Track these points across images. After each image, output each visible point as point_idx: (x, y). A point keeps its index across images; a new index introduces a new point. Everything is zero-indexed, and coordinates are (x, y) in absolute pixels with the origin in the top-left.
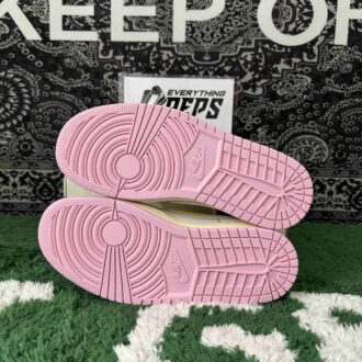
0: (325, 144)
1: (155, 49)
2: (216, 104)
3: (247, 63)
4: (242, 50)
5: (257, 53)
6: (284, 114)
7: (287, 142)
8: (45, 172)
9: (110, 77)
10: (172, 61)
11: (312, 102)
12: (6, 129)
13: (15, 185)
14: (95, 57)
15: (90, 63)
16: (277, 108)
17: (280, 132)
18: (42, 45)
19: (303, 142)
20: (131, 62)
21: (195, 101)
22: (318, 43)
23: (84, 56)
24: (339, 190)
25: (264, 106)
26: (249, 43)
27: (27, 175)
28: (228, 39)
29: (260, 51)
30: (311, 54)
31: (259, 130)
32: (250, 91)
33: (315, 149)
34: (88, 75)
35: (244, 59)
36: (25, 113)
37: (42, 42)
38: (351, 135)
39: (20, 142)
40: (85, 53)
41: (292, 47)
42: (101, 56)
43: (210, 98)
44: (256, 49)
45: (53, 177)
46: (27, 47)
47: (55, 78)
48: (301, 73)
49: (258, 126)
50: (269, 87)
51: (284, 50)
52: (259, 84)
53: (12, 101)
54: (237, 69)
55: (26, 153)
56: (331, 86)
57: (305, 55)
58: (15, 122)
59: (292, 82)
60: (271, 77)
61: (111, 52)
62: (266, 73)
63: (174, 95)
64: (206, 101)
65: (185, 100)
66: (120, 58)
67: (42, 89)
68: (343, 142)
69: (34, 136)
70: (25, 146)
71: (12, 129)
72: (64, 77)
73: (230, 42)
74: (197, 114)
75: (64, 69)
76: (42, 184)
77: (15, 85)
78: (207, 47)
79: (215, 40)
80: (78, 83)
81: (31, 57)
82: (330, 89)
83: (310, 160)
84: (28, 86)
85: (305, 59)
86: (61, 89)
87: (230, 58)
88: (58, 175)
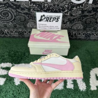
0: (82, 26)
1: (43, 3)
2: (58, 19)
3: (66, 7)
4: (65, 4)
5: (69, 5)
6: (74, 20)
7: (73, 25)
8: (20, 30)
9: (32, 10)
10: (47, 6)
11: (80, 17)
12: (10, 22)
13: (14, 33)
14: (28, 5)
15: (27, 7)
16: (72, 18)
17: (72, 23)
18: (14, 2)
19: (77, 25)
20: (37, 7)
21: (53, 18)
22: (84, 3)
23: (25, 5)
24: (83, 34)
25: (69, 17)
26: (67, 3)
27: (17, 31)
28: (62, 1)
29: (70, 5)
30: (82, 6)
31: (68, 22)
32: (66, 14)
33: (79, 27)
34: (27, 10)
35: (65, 6)
36: (13, 18)
37: (14, 1)
38: (88, 24)
39: (14, 24)
40: (26, 4)
41: (78, 4)
42: (30, 5)
43: (57, 18)
44: (68, 4)
45: (22, 31)
46: (11, 3)
47: (19, 10)
48: (79, 10)
49: (67, 22)
50: (71, 13)
51: (76, 5)
52: (69, 12)
53: (10, 16)
54: (63, 9)
55: (15, 27)
56: (86, 13)
57: (81, 6)
58: (12, 20)
59: (77, 12)
60: (72, 11)
61: (32, 4)
62: (71, 10)
63: (48, 17)
64: (55, 18)
65: (51, 18)
66: (35, 5)
67: (16, 13)
68: (86, 25)
69: (17, 23)
70: (15, 25)
71: (11, 22)
72: (21, 10)
73: (62, 2)
74: (54, 21)
75: (21, 8)
76: (20, 33)
77: (10, 12)
78: (56, 3)
79: (59, 1)
80: (25, 12)
81: (12, 5)
82: (85, 14)
84: (13, 12)
85: (81, 7)
86: (21, 13)
87: (62, 6)
88: (23, 31)
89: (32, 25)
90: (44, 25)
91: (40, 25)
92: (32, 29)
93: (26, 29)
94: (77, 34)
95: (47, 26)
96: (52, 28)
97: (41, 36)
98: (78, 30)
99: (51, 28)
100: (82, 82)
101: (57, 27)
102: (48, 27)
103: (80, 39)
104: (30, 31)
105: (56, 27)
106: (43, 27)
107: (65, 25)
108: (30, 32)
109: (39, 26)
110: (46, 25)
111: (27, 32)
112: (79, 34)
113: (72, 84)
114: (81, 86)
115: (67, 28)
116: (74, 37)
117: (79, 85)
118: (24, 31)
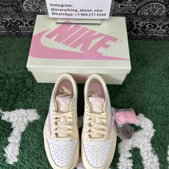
7: (143, 6)
19: (153, 6)
33: (157, 10)
76: (8, 24)
83: (153, 15)
88: (16, 21)
89: (34, 6)
90: (65, 8)
91: (55, 8)
92: (36, 16)
93: (20, 16)
94: (149, 26)
95: (73, 10)
96: (88, 13)
97: (58, 40)
98: (153, 18)
99: (84, 15)
100: (150, 154)
101: (99, 12)
102: (76, 11)
103: (153, 38)
104: (32, 21)
105: (96, 13)
106: (64, 12)
107: (121, 6)
109: (52, 10)
110: (70, 8)
111: (24, 23)
112: (153, 26)
113: (130, 158)
114: (149, 164)
115: (127, 12)
116: (141, 34)
117: (144, 162)
118: (18, 21)
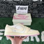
0: (37, 11)
1: (19, 1)
5: (31, 2)
8: (9, 14)
9: (14, 5)
13: (6, 15)
18: (6, 1)
24: (38, 15)
31: (31, 10)
51: (34, 2)
52: (31, 5)
54: (28, 4)
57: (37, 2)
59: (35, 5)
61: (14, 2)
69: (7, 11)
71: (4, 10)
72: (9, 5)
73: (28, 1)
77: (4, 6)
82: (39, 6)
89: (14, 11)
97: (18, 17)
105: (25, 12)
108: (13, 15)
109: (17, 12)
113: (33, 39)
114: (37, 40)
